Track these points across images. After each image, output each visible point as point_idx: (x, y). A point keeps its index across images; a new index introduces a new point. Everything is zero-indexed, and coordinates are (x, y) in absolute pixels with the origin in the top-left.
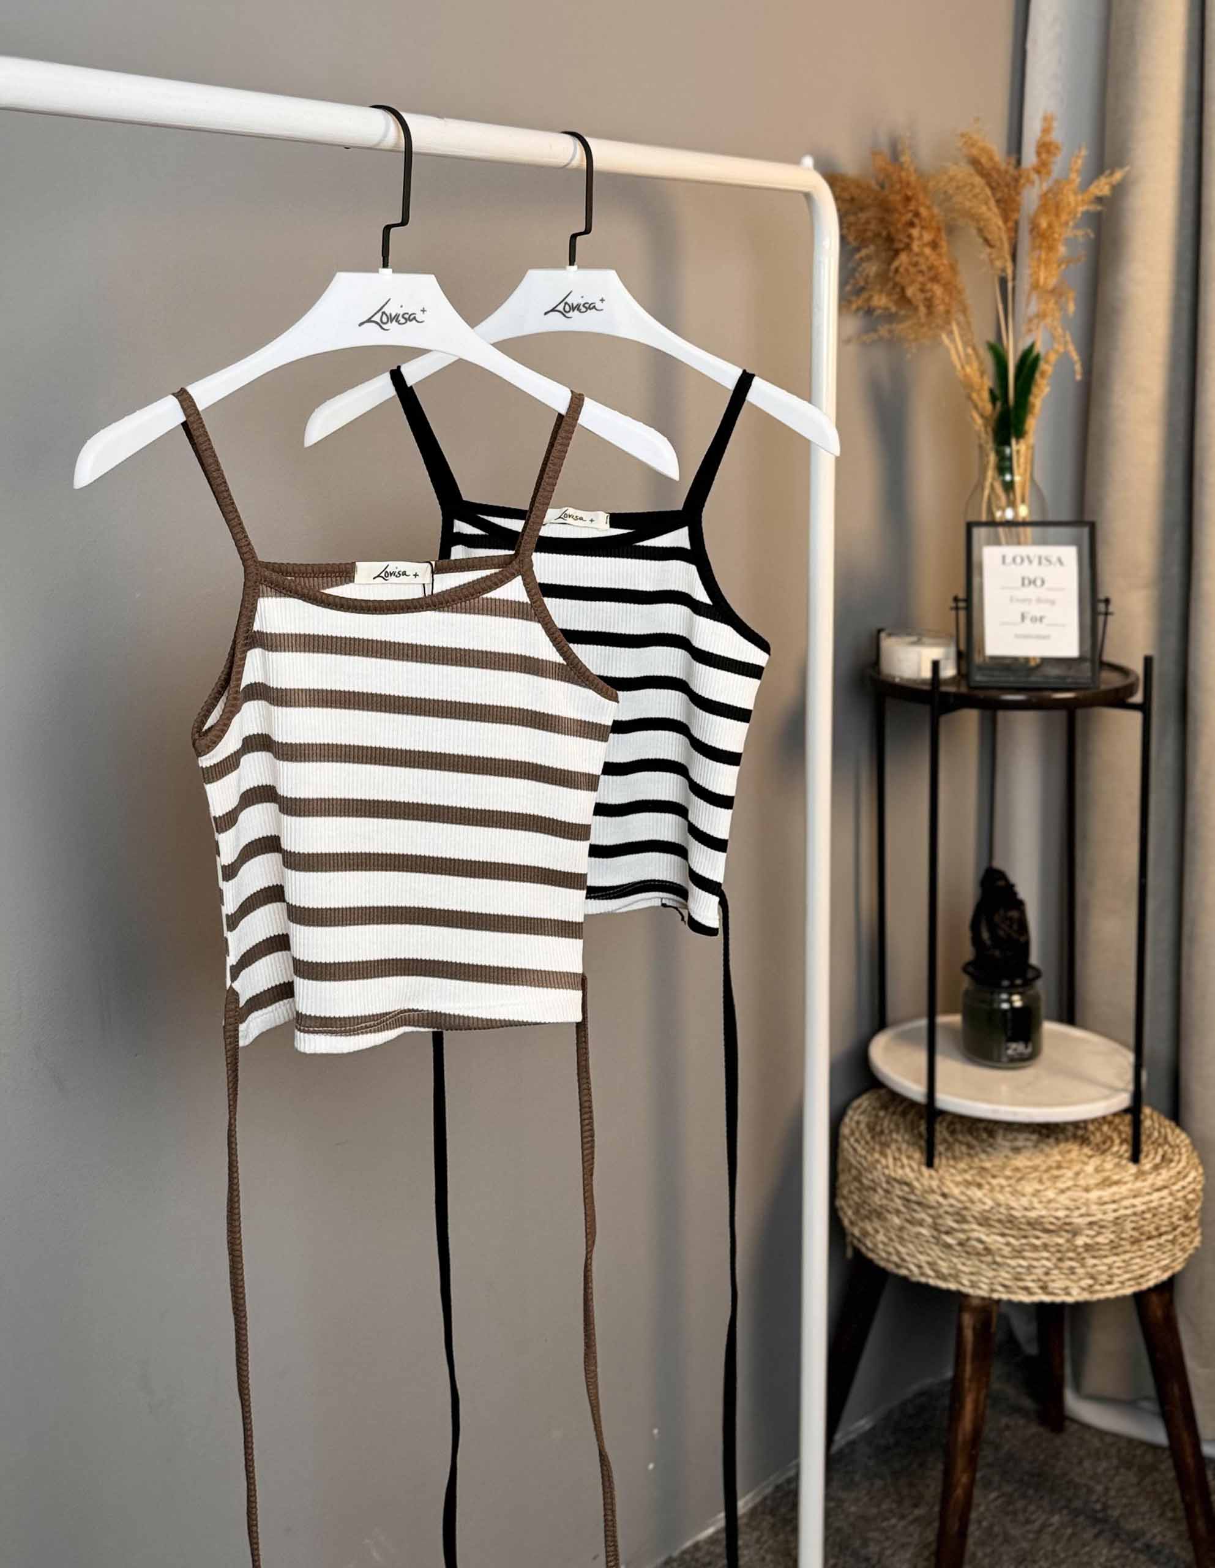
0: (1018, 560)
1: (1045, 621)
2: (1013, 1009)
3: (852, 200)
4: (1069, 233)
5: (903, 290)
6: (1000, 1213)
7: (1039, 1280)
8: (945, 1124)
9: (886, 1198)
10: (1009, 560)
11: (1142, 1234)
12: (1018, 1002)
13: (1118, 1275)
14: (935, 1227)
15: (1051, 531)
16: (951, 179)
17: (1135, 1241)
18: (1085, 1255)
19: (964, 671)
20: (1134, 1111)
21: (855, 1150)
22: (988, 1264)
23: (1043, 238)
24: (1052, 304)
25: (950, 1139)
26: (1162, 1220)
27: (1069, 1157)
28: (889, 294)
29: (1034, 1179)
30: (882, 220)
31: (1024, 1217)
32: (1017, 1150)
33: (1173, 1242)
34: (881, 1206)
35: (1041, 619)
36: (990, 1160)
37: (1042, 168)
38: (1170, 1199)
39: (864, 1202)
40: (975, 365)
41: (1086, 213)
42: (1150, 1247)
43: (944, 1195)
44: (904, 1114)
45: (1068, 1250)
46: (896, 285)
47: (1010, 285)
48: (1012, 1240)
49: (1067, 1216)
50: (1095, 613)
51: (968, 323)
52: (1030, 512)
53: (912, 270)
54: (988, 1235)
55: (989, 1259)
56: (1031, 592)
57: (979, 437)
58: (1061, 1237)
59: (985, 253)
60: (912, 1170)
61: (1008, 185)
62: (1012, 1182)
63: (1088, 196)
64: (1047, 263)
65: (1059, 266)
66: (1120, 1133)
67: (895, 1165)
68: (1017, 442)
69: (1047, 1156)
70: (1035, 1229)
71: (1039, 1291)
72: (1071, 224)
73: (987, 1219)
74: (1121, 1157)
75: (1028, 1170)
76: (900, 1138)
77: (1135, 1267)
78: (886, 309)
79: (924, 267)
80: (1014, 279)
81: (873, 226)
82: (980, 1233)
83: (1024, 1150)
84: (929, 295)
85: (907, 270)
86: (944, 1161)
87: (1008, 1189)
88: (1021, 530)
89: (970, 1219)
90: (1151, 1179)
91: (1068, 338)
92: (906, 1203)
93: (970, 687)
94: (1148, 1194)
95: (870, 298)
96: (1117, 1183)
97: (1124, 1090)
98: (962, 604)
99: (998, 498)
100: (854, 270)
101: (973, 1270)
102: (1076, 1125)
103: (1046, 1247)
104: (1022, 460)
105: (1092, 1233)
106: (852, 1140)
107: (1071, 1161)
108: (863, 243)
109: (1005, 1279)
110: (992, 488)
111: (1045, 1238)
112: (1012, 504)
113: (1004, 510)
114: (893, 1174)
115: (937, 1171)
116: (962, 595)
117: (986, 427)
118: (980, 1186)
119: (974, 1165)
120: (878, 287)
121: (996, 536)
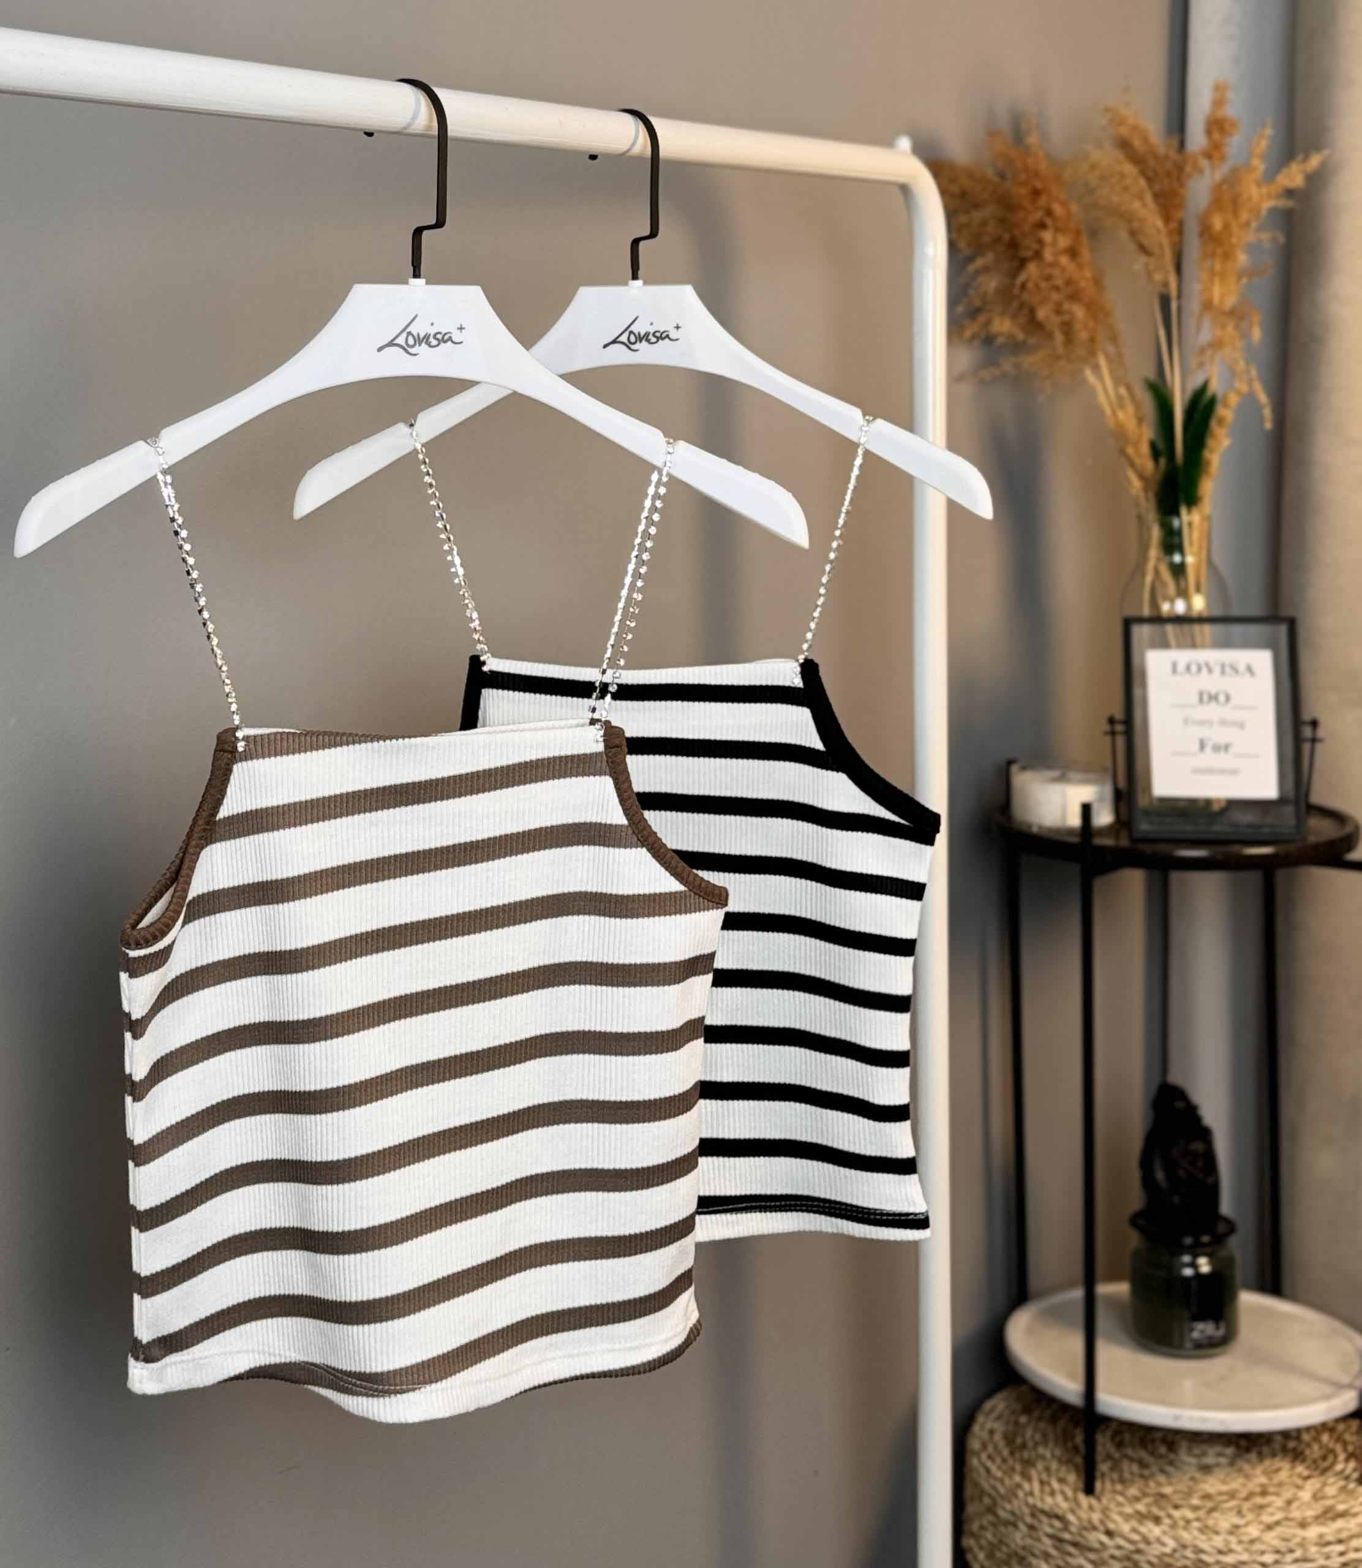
0: (1194, 668)
1: (1232, 750)
2: (1198, 1276)
3: (963, 194)
4: (1250, 237)
5: (1032, 312)
6: (1186, 1558)
8: (1109, 1433)
9: (1031, 1537)
10: (1181, 667)
12: (1204, 1265)
15: (1237, 629)
16: (1093, 167)
19: (1124, 817)
21: (988, 1471)
23: (1215, 241)
24: (1230, 329)
25: (1117, 1455)
27: (1277, 1478)
28: (1014, 317)
29: (1230, 1509)
30: (1002, 221)
32: (1206, 1469)
34: (1024, 1548)
35: (1227, 747)
36: (1170, 1484)
37: (1214, 152)
39: (1001, 1542)
40: (1130, 409)
41: (1273, 211)
43: (1109, 1533)
44: (1053, 1420)
46: (1022, 305)
47: (1174, 305)
49: (1277, 1562)
50: (1298, 740)
51: (1120, 355)
52: (1208, 605)
53: (1044, 285)
56: (1213, 711)
57: (1137, 505)
59: (1140, 263)
60: (1066, 1499)
61: (1168, 174)
62: (1201, 1514)
63: (1276, 189)
64: (1223, 276)
65: (1239, 278)
66: (1345, 1444)
67: (1042, 1491)
68: (1189, 511)
69: (1247, 1477)
72: (1254, 225)
74: (1347, 1478)
75: (1225, 1498)
76: (1048, 1454)
78: (1011, 336)
79: (1059, 282)
80: (1179, 297)
81: (991, 228)
83: (1217, 1470)
84: (1066, 317)
85: (1037, 285)
86: (1108, 1485)
87: (1196, 1524)
88: (1197, 628)
91: (1254, 372)
92: (1057, 1544)
93: (1134, 840)
95: (988, 323)
96: (1343, 1515)
97: (1349, 1386)
98: (1119, 728)
99: (1164, 585)
100: (967, 285)
102: (1286, 1434)
104: (1196, 535)
106: (984, 1456)
107: (1280, 1484)
108: (979, 249)
110: (1157, 572)
112: (1183, 593)
113: (1173, 602)
114: (1039, 1505)
115: (1099, 1499)
116: (1119, 715)
117: (1146, 489)
118: (1157, 1520)
119: (1148, 1491)
120: (1000, 307)
121: (1164, 635)
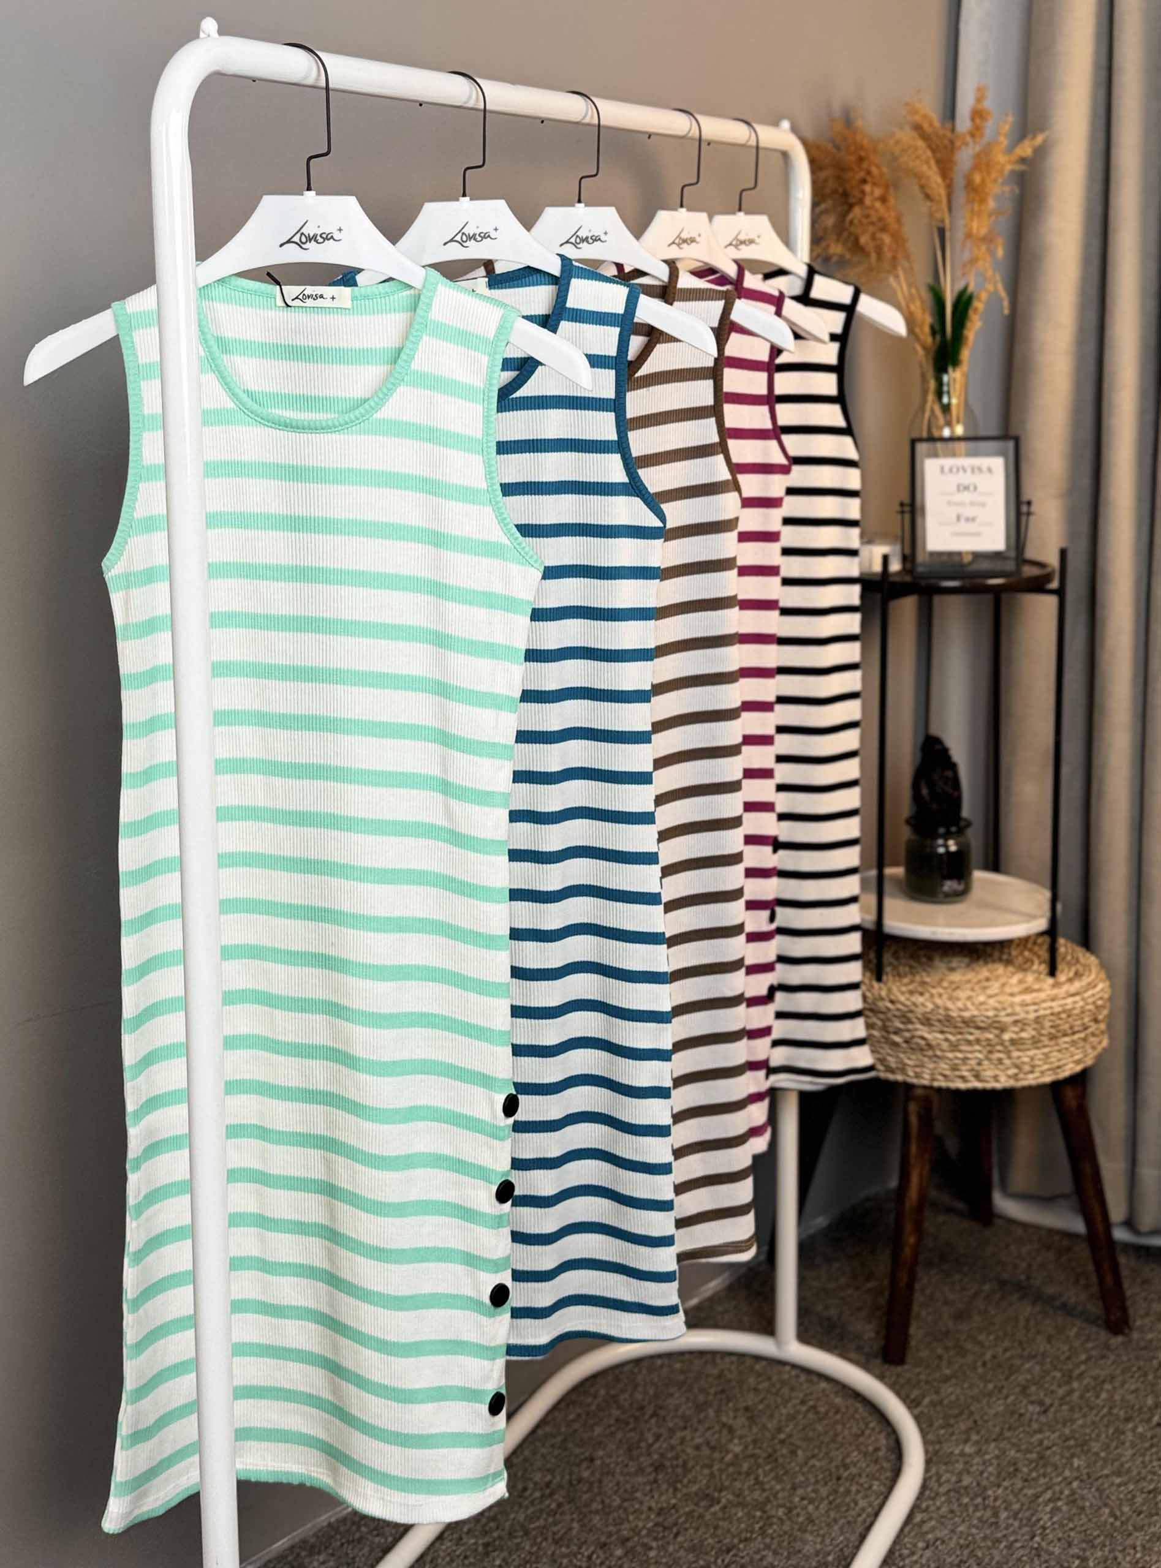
0: (955, 470)
1: (978, 520)
2: (949, 853)
4: (997, 189)
5: (857, 240)
6: (940, 1014)
7: (972, 1070)
8: (890, 952)
10: (946, 469)
11: (1058, 1031)
12: (952, 846)
13: (1039, 1066)
14: (885, 1028)
15: (983, 445)
16: (897, 142)
17: (1052, 1037)
18: (1011, 1048)
19: (908, 566)
20: (1052, 932)
22: (930, 1057)
23: (975, 191)
24: (983, 248)
25: (896, 963)
26: (1075, 1020)
27: (996, 973)
28: (845, 243)
29: (967, 988)
30: (839, 178)
31: (960, 1016)
32: (952, 970)
33: (1085, 1039)
35: (973, 519)
36: (929, 975)
37: (976, 132)
38: (1081, 1003)
40: (918, 303)
41: (1013, 172)
42: (1066, 1043)
43: (892, 1002)
45: (997, 1044)
46: (850, 234)
47: (948, 234)
48: (950, 1037)
49: (996, 1016)
50: (1019, 514)
51: (912, 268)
52: (966, 429)
53: (865, 221)
54: (929, 1033)
55: (930, 1053)
56: (966, 497)
57: (922, 367)
58: (991, 1033)
59: (924, 207)
61: (945, 147)
62: (949, 991)
63: (1014, 158)
64: (979, 214)
65: (990, 215)
66: (1039, 956)
69: (978, 973)
70: (968, 1026)
71: (972, 1079)
72: (1000, 180)
73: (928, 1019)
74: (1040, 972)
75: (962, 983)
77: (1052, 1060)
78: (843, 256)
79: (874, 219)
80: (950, 228)
81: (831, 183)
82: (923, 1031)
83: (960, 969)
84: (878, 243)
85: (860, 221)
86: (890, 977)
87: (945, 997)
88: (957, 444)
89: (914, 1020)
90: (1066, 988)
91: (998, 277)
93: (914, 579)
94: (1064, 998)
95: (828, 246)
96: (1039, 990)
97: (1042, 916)
98: (907, 509)
99: (936, 418)
101: (917, 1063)
102: (1002, 946)
103: (978, 1041)
104: (958, 386)
105: (1016, 1029)
107: (999, 975)
108: (823, 197)
109: (944, 1069)
110: (932, 411)
111: (977, 1033)
112: (949, 424)
113: (941, 429)
115: (885, 984)
116: (907, 500)
117: (927, 355)
118: (921, 994)
119: (915, 980)
120: (835, 237)
121: (935, 450)
